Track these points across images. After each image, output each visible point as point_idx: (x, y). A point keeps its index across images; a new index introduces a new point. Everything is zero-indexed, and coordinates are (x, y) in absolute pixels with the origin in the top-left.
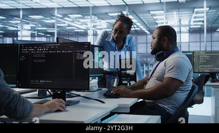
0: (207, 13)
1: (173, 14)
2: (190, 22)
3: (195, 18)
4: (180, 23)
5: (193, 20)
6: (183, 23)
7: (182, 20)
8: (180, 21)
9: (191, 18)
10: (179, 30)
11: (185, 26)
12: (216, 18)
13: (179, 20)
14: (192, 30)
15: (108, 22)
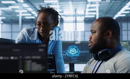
0: (100, 3)
1: (68, 4)
2: (85, 12)
3: (90, 8)
4: (76, 13)
5: (87, 10)
6: (78, 12)
7: (77, 9)
8: (76, 10)
9: (86, 8)
10: (75, 20)
11: (81, 16)
12: (109, 8)
13: (74, 9)
14: (87, 20)
15: (2, 10)
